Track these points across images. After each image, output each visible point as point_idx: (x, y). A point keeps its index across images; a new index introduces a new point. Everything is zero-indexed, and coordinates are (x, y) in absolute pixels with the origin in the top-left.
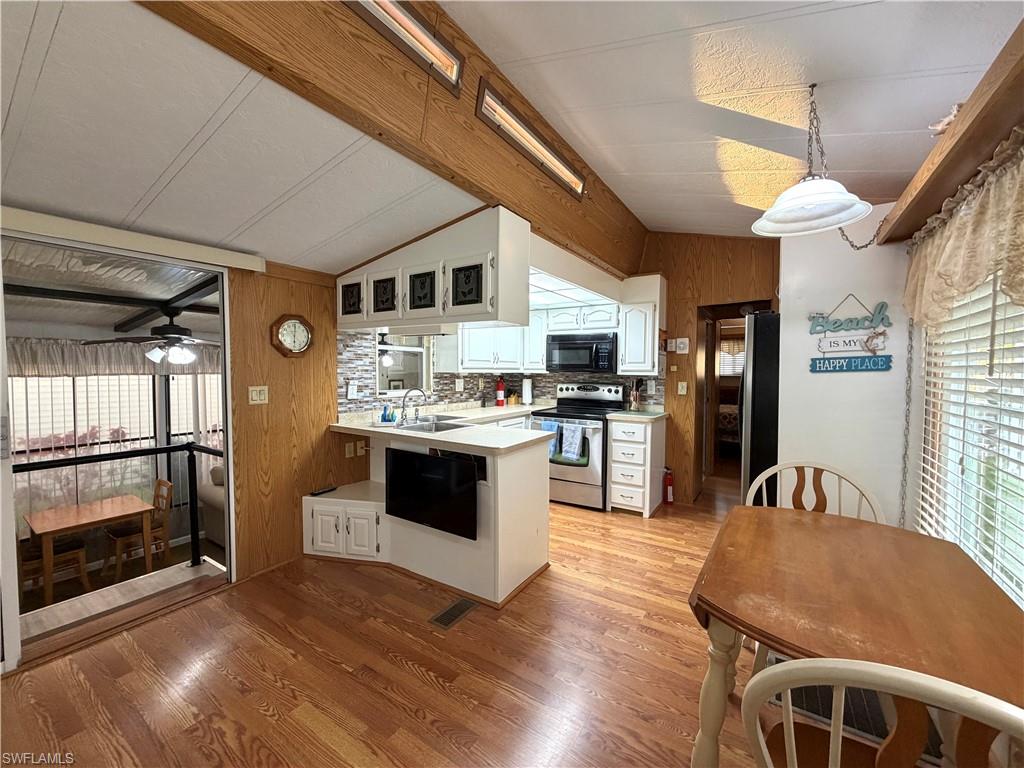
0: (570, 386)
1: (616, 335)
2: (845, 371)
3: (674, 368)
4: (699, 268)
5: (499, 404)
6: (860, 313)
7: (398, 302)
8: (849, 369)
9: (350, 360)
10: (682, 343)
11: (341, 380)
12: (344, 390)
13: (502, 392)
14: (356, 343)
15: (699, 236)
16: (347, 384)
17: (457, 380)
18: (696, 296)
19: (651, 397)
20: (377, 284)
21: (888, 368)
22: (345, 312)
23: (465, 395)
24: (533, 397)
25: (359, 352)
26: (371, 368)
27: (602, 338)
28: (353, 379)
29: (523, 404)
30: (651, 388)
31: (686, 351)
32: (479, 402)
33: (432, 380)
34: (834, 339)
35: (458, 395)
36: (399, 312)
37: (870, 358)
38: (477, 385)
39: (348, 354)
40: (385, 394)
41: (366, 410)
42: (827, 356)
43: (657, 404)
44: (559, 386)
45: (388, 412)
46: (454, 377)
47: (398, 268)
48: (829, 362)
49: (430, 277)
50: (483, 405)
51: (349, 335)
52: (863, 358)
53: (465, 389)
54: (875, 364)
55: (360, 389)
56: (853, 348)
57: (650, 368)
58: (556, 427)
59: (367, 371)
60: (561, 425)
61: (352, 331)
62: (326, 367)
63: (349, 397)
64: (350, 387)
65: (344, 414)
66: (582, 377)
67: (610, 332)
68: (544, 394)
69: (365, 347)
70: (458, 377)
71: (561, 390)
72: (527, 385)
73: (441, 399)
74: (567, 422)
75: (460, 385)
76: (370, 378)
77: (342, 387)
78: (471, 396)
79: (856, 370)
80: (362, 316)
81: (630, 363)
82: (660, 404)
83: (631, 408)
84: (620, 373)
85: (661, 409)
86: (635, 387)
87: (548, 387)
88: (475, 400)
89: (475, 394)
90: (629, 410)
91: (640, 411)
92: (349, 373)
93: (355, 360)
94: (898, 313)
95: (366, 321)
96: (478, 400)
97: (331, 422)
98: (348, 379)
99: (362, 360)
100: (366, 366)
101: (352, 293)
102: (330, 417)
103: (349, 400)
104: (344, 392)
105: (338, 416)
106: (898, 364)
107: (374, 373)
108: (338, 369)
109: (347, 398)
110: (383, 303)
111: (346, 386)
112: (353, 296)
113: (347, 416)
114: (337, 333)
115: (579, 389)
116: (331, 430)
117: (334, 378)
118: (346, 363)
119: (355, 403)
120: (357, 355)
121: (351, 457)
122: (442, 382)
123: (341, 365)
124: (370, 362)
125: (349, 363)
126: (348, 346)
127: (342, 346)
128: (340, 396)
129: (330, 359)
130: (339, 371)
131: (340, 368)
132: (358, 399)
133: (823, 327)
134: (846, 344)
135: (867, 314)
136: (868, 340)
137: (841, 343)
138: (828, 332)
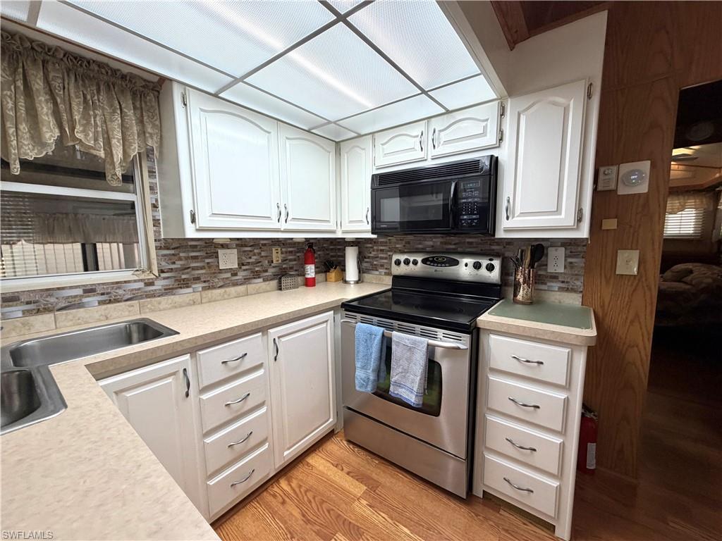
0: (412, 258)
1: (495, 162)
3: (610, 224)
5: (310, 283)
10: (632, 172)
13: (313, 267)
17: (220, 251)
19: (554, 277)
24: (360, 272)
27: (470, 167)
29: (347, 283)
30: (557, 262)
31: (643, 188)
32: (273, 283)
35: (227, 275)
38: (269, 257)
43: (567, 290)
44: (395, 257)
50: (280, 288)
53: (241, 264)
57: (571, 221)
58: (379, 337)
60: (387, 332)
66: (431, 243)
67: (483, 156)
68: (375, 268)
70: (225, 247)
71: (398, 263)
72: (351, 255)
73: (185, 284)
74: (400, 330)
75: (228, 260)
78: (256, 275)
81: (522, 214)
82: (573, 290)
83: (519, 297)
84: (500, 234)
85: (574, 300)
86: (527, 261)
87: (382, 258)
88: (264, 281)
89: (266, 271)
90: (515, 302)
91: (534, 303)
96: (270, 280)
115: (424, 261)
122: (183, 255)
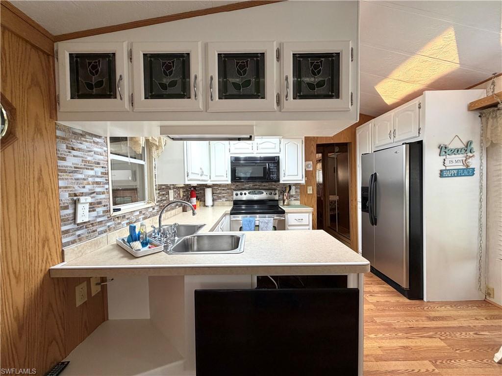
0: (243, 192)
1: (278, 158)
2: (456, 176)
5: (194, 208)
6: (460, 146)
8: (458, 176)
9: (77, 169)
10: (310, 164)
11: (65, 197)
12: (70, 211)
13: (195, 198)
14: (84, 146)
16: (75, 203)
17: (170, 191)
20: (152, 59)
21: (473, 174)
23: (174, 203)
24: (213, 201)
25: (89, 158)
26: (103, 180)
28: (82, 194)
29: (207, 206)
30: (293, 191)
31: (311, 169)
32: (181, 208)
37: (466, 169)
38: (179, 194)
39: (75, 160)
41: (100, 233)
42: (448, 168)
44: (235, 193)
46: (168, 187)
48: (449, 172)
49: (256, 60)
50: (184, 210)
51: (74, 133)
52: (463, 169)
53: (174, 198)
54: (469, 172)
55: (92, 207)
56: (459, 164)
57: (301, 178)
59: (98, 183)
60: (256, 219)
62: (40, 179)
63: (79, 221)
64: (80, 207)
65: (73, 246)
67: (274, 155)
68: (220, 198)
69: (95, 153)
71: (237, 195)
72: (209, 193)
75: (171, 195)
76: (103, 193)
77: (66, 208)
78: (177, 204)
79: (461, 176)
81: (288, 176)
82: (297, 200)
83: (285, 204)
84: (281, 182)
85: (298, 203)
86: (288, 191)
87: (223, 193)
88: (179, 207)
92: (76, 187)
93: (83, 168)
94: (475, 146)
95: (128, 111)
96: (181, 206)
97: (51, 265)
98: (75, 195)
99: (93, 169)
100: (98, 177)
101: (95, 67)
102: (49, 257)
103: (78, 224)
104: (70, 214)
105: (63, 251)
106: (477, 172)
107: (107, 186)
108: (60, 182)
109: (75, 223)
110: (164, 87)
111: (73, 205)
112: (97, 72)
113: (76, 249)
114: (57, 127)
115: (249, 193)
116: (51, 277)
117: (54, 195)
118: (72, 172)
119: (86, 228)
120: (86, 162)
121: (83, 303)
122: (161, 193)
123: (64, 175)
124: (102, 173)
125: (76, 172)
126: (73, 149)
127: (64, 146)
128: (64, 221)
129: (46, 166)
130: (61, 183)
131: (63, 179)
132: (89, 221)
133: (446, 152)
134: (455, 161)
135: (464, 147)
136: (466, 160)
137: (454, 161)
138: (447, 155)
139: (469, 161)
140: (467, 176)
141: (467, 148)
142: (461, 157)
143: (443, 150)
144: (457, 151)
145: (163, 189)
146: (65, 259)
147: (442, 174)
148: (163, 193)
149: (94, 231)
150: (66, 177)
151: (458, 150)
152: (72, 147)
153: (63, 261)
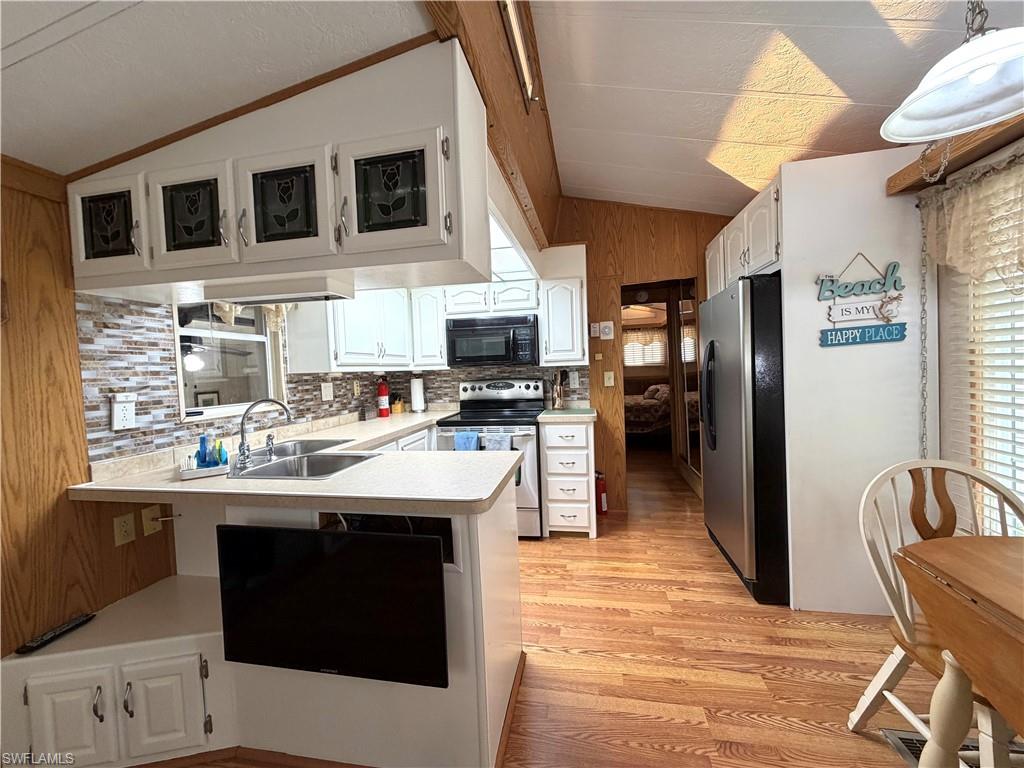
0: (478, 385)
1: (536, 317)
2: (858, 343)
3: (599, 357)
4: (620, 241)
5: (382, 414)
6: (870, 275)
7: (227, 229)
8: (863, 341)
9: (114, 354)
10: (606, 327)
11: (93, 393)
12: (102, 413)
13: (387, 398)
14: (128, 320)
15: (619, 205)
16: (110, 402)
17: (323, 385)
18: (619, 273)
19: (574, 391)
20: (172, 193)
21: (903, 337)
22: (93, 252)
23: (336, 406)
24: (426, 401)
25: (136, 338)
26: (165, 368)
27: (523, 321)
28: (123, 390)
29: (414, 412)
30: (575, 381)
31: (611, 337)
32: (356, 414)
33: (284, 386)
34: (844, 307)
35: (327, 407)
36: (230, 250)
37: (884, 327)
38: (352, 390)
39: (110, 342)
40: (201, 413)
41: (158, 447)
42: (838, 326)
43: (582, 399)
44: (462, 385)
45: (210, 447)
46: (317, 379)
47: (224, 160)
48: (842, 333)
49: (303, 177)
50: (362, 418)
51: (108, 304)
52: (877, 328)
53: (335, 397)
54: (890, 333)
55: (142, 409)
56: (866, 316)
57: (580, 356)
58: (476, 438)
59: (157, 373)
60: (481, 434)
61: (114, 295)
62: (50, 369)
63: (117, 426)
64: (117, 408)
65: (106, 462)
67: (529, 313)
68: (439, 397)
69: (149, 329)
70: (325, 381)
71: (465, 390)
72: (417, 387)
73: (301, 414)
74: (489, 431)
75: (327, 391)
76: (165, 388)
77: (96, 408)
78: (344, 406)
79: (871, 341)
80: (140, 261)
81: (554, 351)
82: (585, 399)
83: (556, 406)
84: (542, 364)
85: (586, 405)
86: (559, 381)
87: (446, 388)
88: (350, 412)
89: (350, 403)
90: (554, 409)
91: (564, 409)
92: (113, 379)
93: (126, 353)
94: (908, 275)
95: (148, 271)
96: (354, 411)
97: (70, 483)
98: (111, 391)
99: (144, 353)
100: (154, 364)
101: (109, 213)
102: (67, 473)
103: (117, 432)
104: (101, 417)
105: (89, 467)
106: (912, 332)
107: (173, 378)
108: (83, 372)
109: (110, 429)
110: (189, 231)
111: (108, 405)
112: (112, 219)
113: (112, 465)
114: (76, 298)
115: (488, 387)
116: (71, 499)
117: (74, 390)
118: (105, 359)
119: (132, 437)
120: (130, 343)
121: (128, 544)
122: (300, 388)
123: (91, 364)
124: (162, 358)
125: (111, 358)
126: (106, 327)
127: (90, 324)
128: (93, 425)
129: (60, 352)
130: (85, 375)
131: (88, 369)
132: (138, 429)
133: (832, 292)
134: (858, 311)
135: (878, 276)
136: (882, 306)
137: (853, 311)
138: (837, 298)
139: (889, 307)
140: (886, 341)
141: (888, 280)
142: (871, 300)
143: (828, 286)
144: (863, 287)
145: (306, 381)
146: (94, 478)
147: (825, 339)
148: (307, 387)
149: (148, 443)
150: (94, 366)
151: (863, 285)
152: (104, 323)
153: (91, 481)
